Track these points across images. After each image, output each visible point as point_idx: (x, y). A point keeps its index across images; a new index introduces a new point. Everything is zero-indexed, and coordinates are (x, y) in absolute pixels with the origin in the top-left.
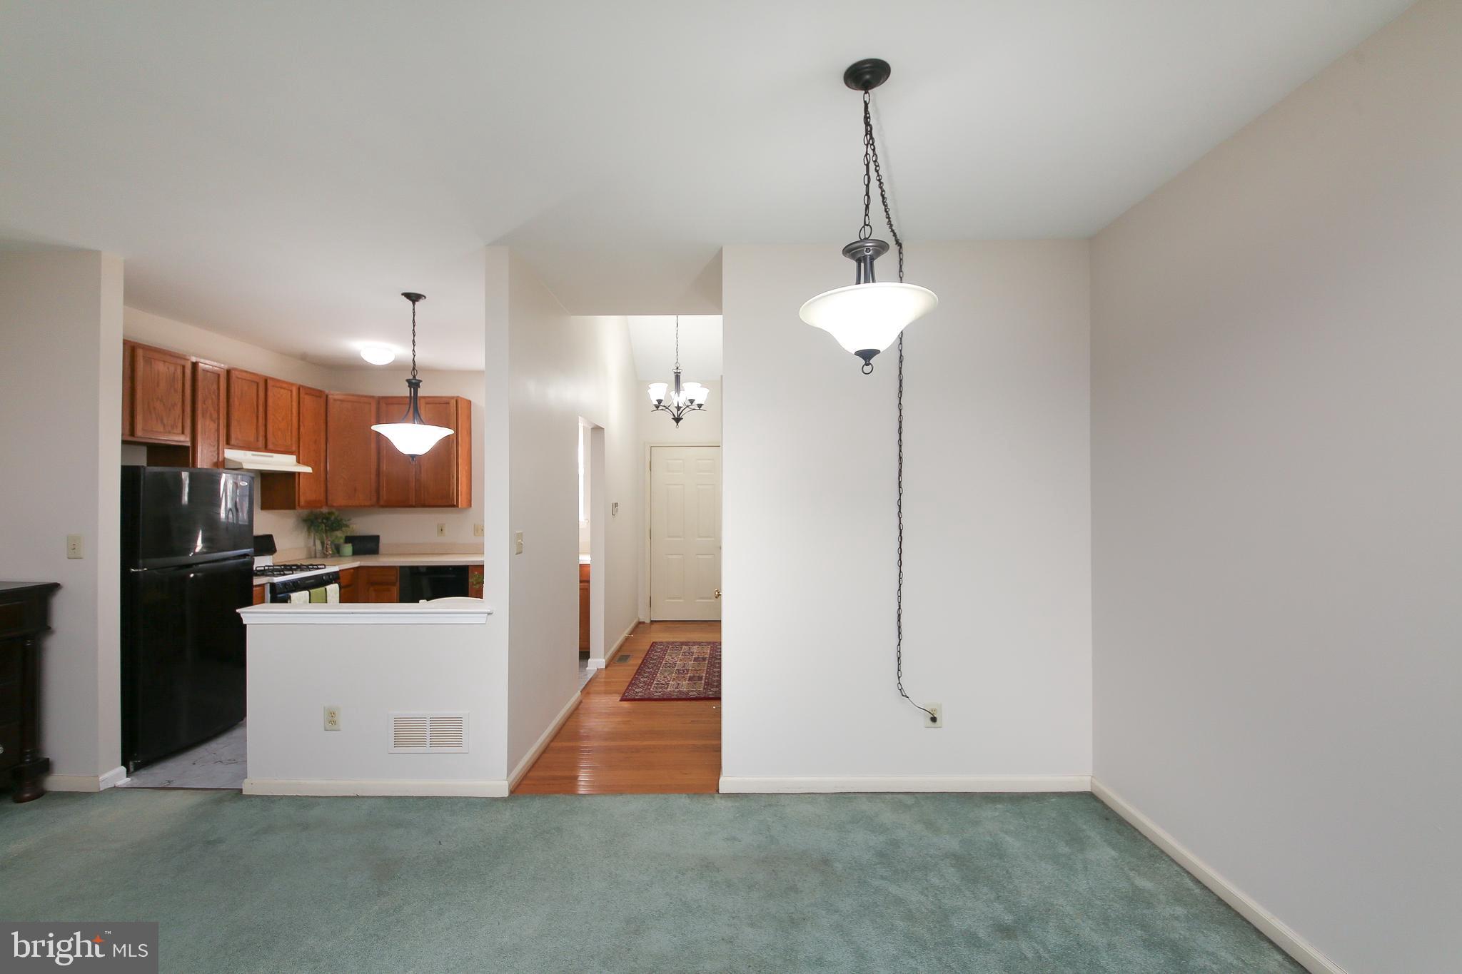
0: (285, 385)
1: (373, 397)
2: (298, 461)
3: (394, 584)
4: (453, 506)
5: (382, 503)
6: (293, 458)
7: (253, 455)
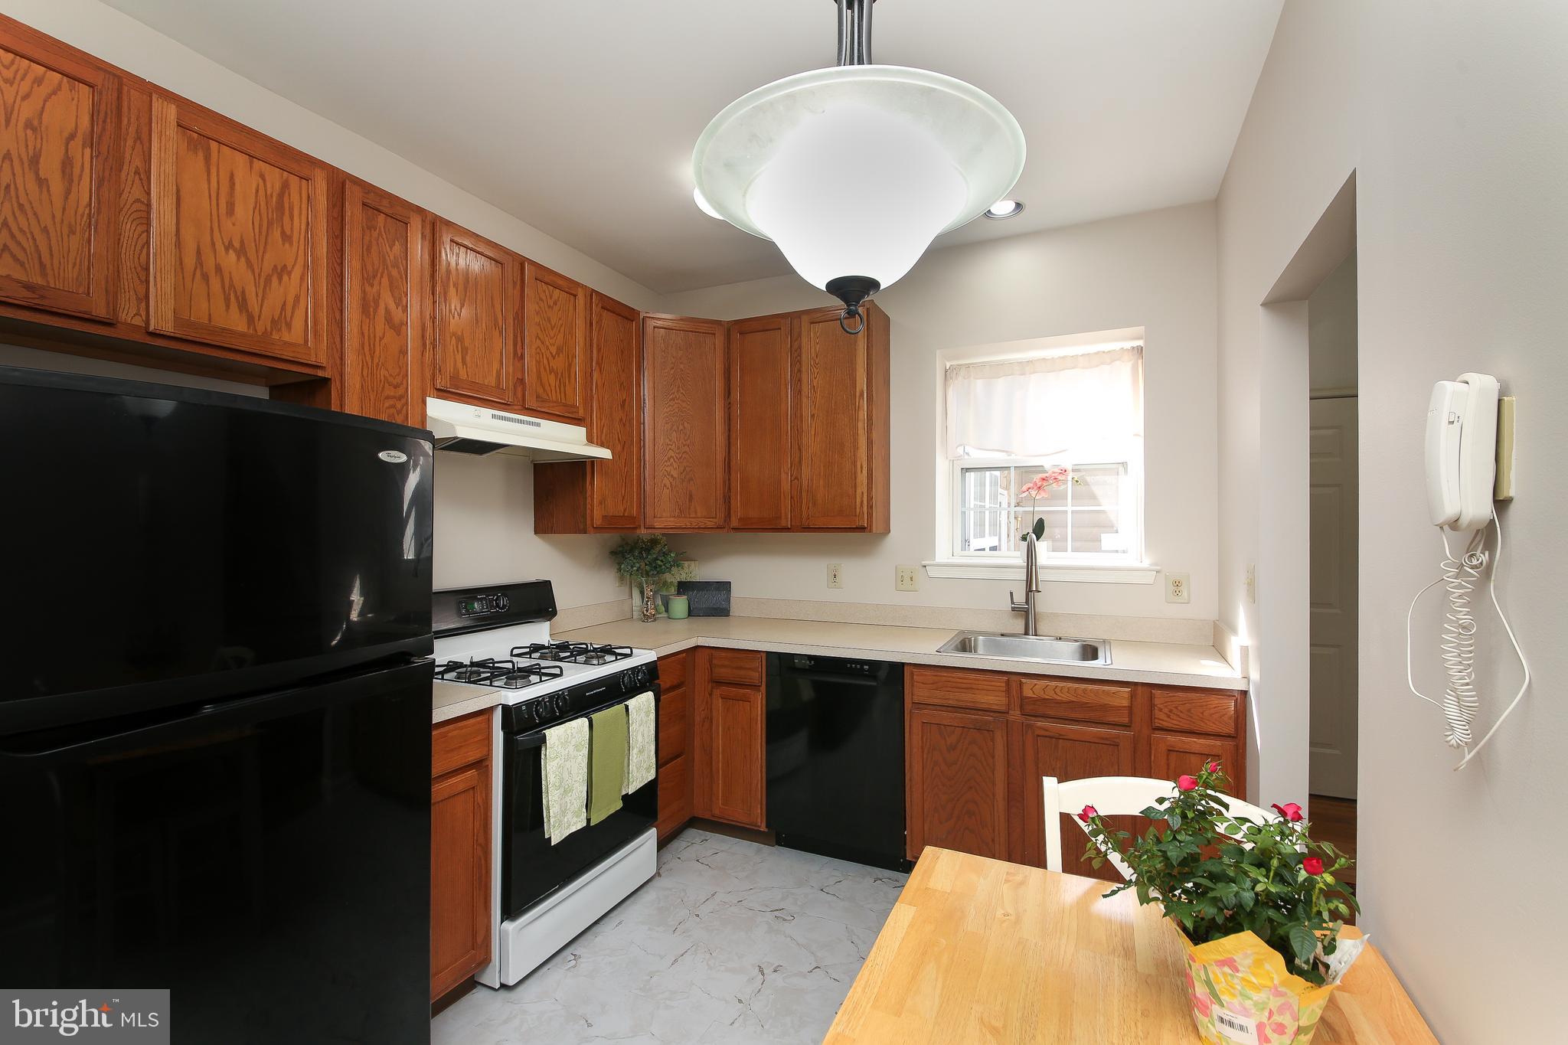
0: (560, 282)
1: (718, 323)
2: (590, 440)
3: (755, 687)
4: (862, 529)
5: (734, 523)
6: (580, 432)
7: (493, 416)
